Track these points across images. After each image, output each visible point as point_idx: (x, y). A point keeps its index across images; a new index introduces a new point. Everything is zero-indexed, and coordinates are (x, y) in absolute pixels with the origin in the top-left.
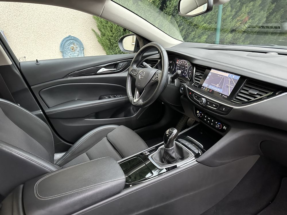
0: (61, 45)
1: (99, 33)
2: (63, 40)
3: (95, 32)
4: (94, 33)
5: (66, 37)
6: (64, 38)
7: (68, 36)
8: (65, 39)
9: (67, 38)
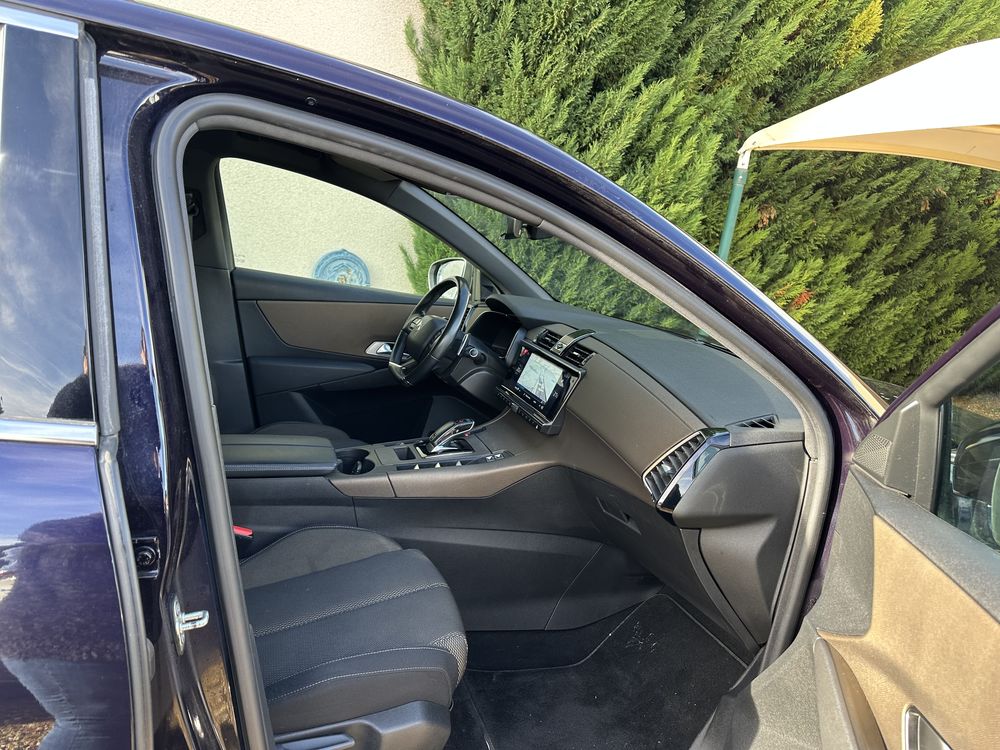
0: (319, 267)
1: (415, 258)
2: (326, 258)
3: (405, 253)
4: (403, 255)
5: (334, 250)
6: (330, 251)
7: (339, 248)
8: (331, 254)
9: (337, 253)
